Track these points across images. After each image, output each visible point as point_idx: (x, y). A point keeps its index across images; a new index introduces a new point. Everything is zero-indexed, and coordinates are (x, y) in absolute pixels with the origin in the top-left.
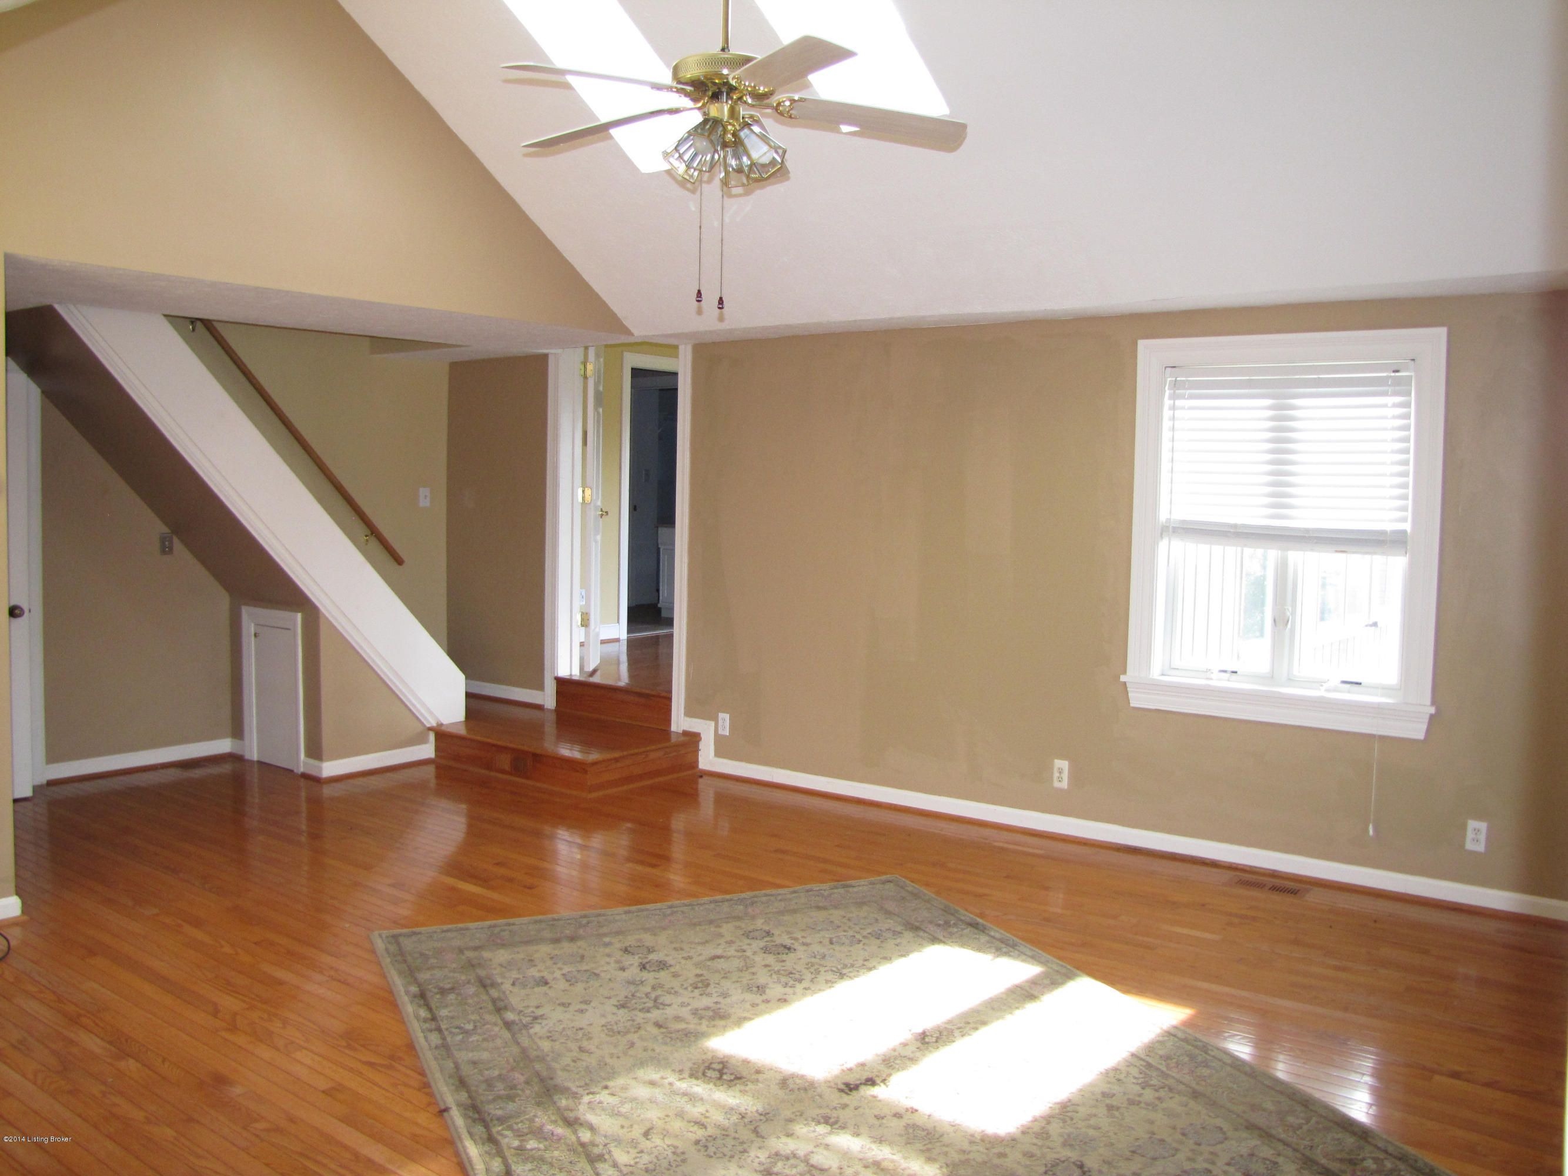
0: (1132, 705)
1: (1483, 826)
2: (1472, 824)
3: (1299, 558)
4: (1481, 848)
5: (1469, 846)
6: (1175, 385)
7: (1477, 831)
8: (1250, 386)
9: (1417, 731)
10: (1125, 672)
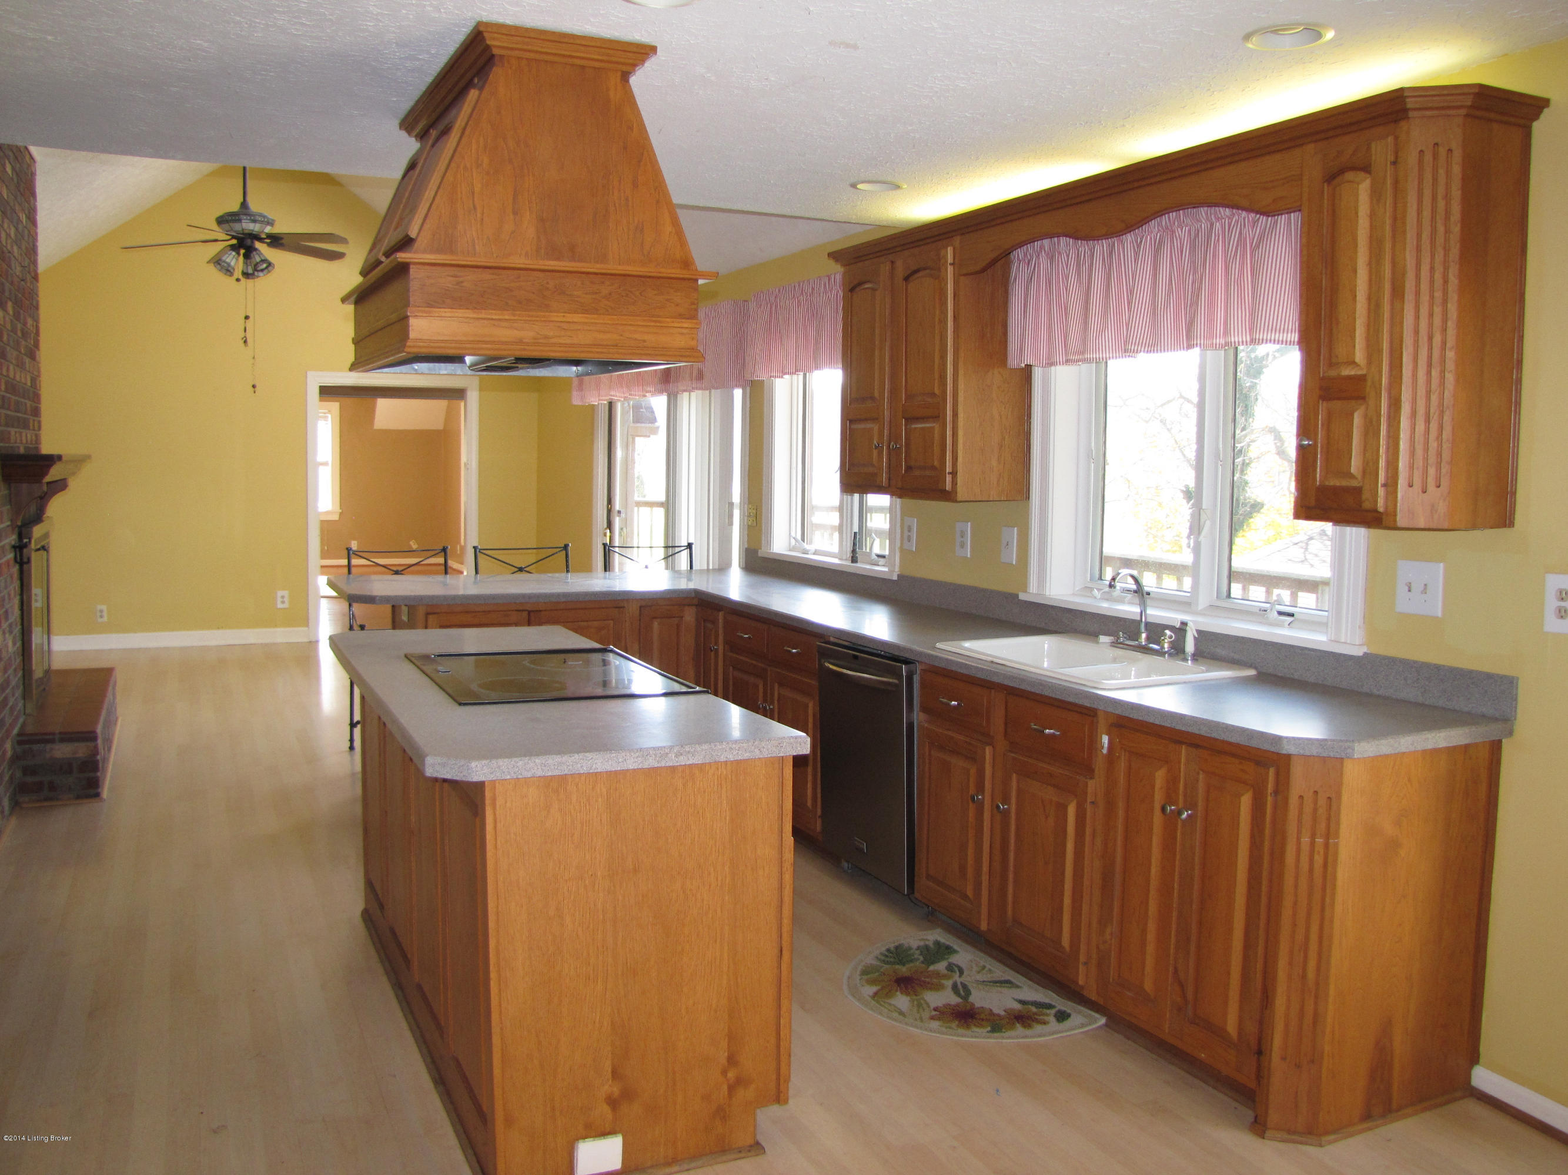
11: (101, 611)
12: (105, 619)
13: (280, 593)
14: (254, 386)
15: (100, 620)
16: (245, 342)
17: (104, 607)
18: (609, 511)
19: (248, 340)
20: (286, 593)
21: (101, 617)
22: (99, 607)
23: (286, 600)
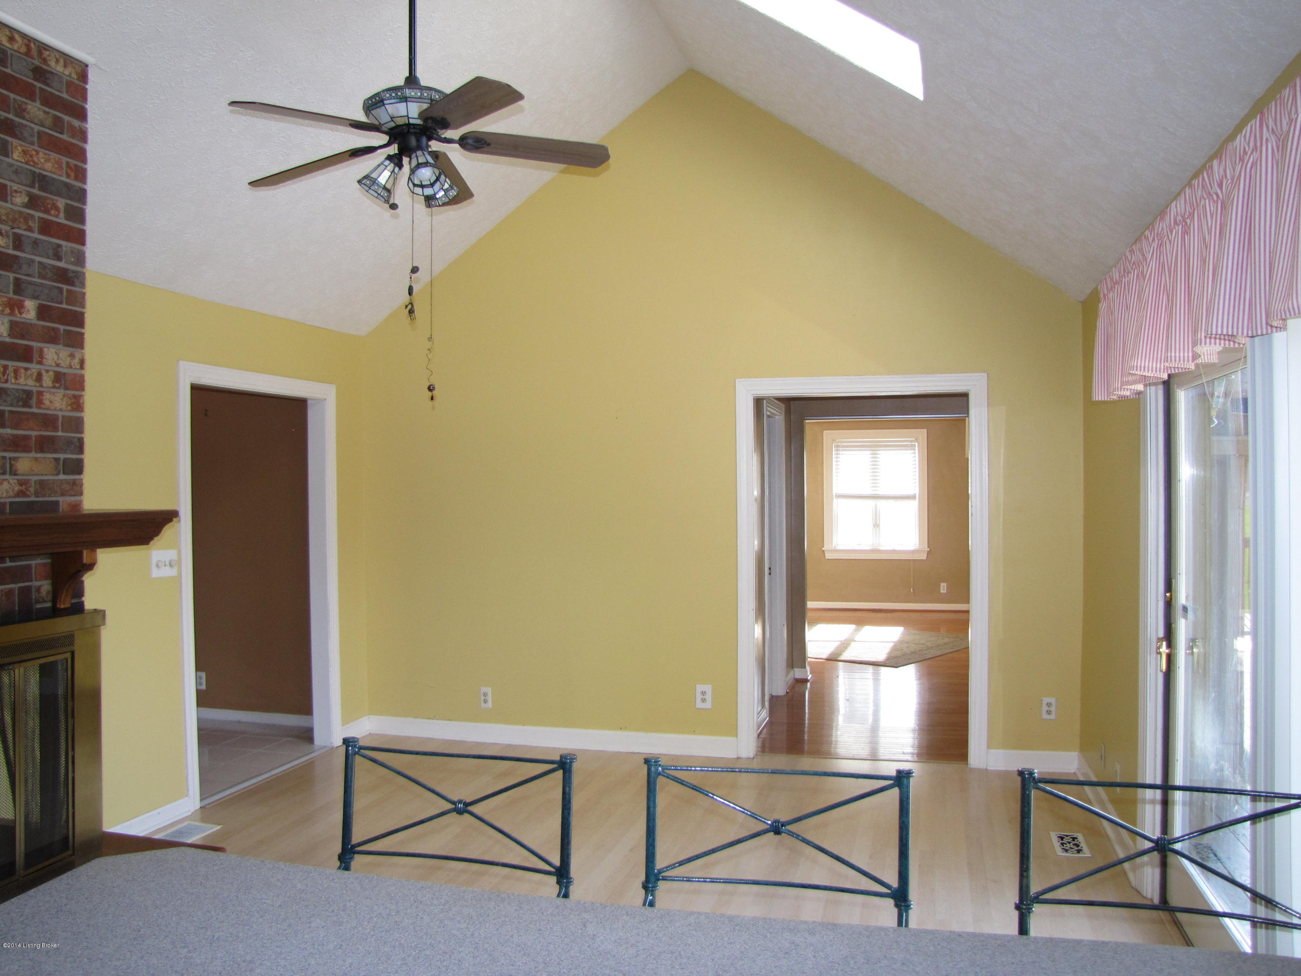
0: (827, 558)
1: (945, 584)
2: (942, 584)
3: (881, 503)
4: (945, 592)
5: (942, 591)
6: (837, 446)
7: (943, 586)
8: (863, 447)
9: (924, 557)
10: (823, 547)
11: (485, 695)
12: (490, 704)
13: (700, 688)
14: (431, 389)
15: (483, 705)
16: (411, 312)
17: (489, 690)
18: (1169, 605)
19: (415, 308)
20: (708, 688)
21: (485, 701)
22: (484, 689)
23: (708, 697)
